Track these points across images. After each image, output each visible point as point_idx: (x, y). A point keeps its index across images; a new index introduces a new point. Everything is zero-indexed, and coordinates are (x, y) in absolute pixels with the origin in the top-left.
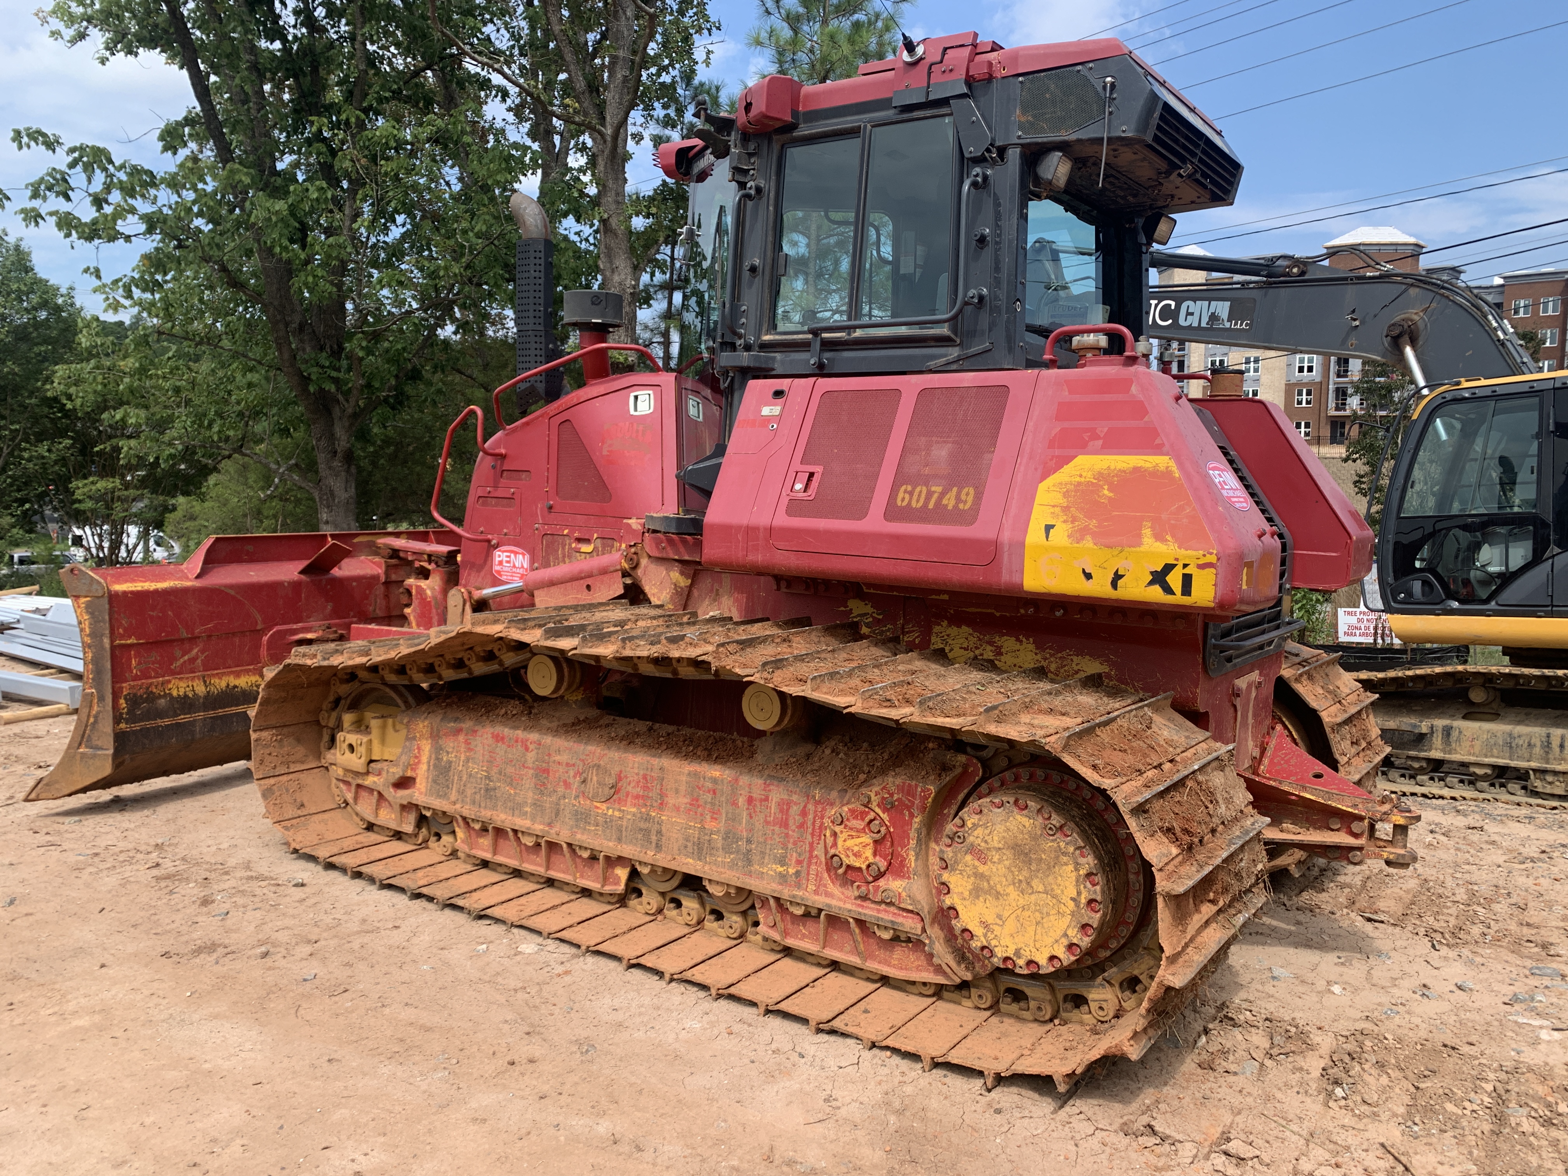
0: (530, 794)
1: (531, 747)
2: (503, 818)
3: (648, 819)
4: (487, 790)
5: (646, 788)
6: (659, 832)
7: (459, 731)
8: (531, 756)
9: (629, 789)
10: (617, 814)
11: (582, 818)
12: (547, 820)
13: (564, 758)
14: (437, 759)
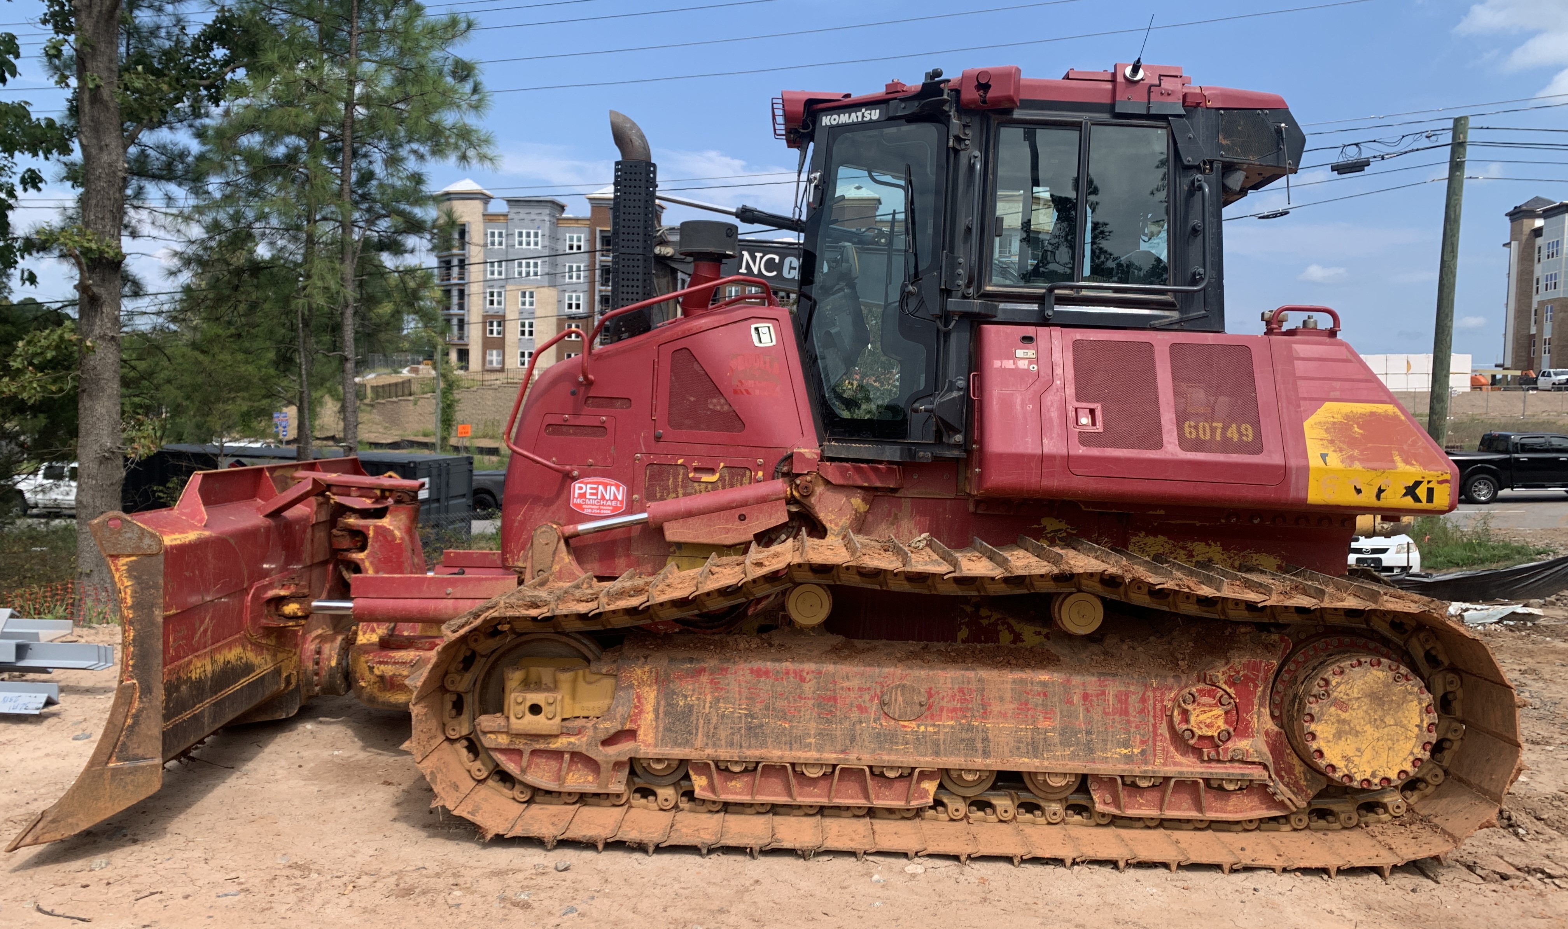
0: (813, 725)
1: (808, 678)
2: (776, 754)
3: (970, 728)
4: (750, 728)
5: (963, 700)
6: (986, 740)
7: (701, 671)
8: (808, 688)
9: (944, 703)
10: (931, 729)
11: (885, 739)
12: (839, 747)
13: (855, 683)
14: (669, 705)
